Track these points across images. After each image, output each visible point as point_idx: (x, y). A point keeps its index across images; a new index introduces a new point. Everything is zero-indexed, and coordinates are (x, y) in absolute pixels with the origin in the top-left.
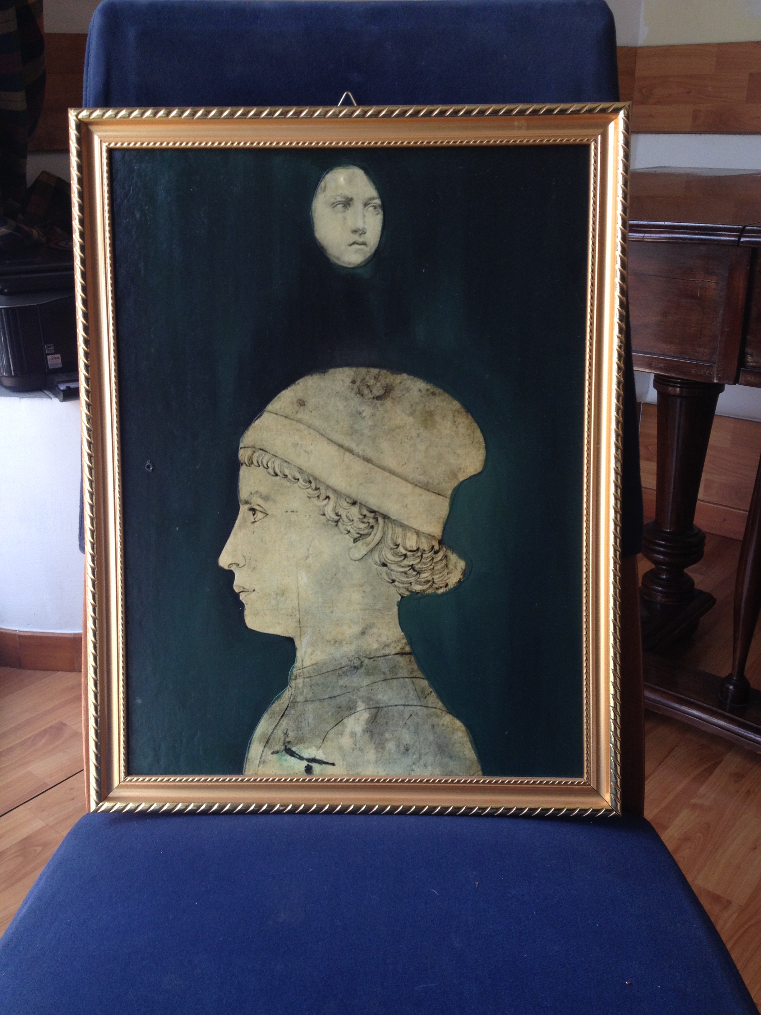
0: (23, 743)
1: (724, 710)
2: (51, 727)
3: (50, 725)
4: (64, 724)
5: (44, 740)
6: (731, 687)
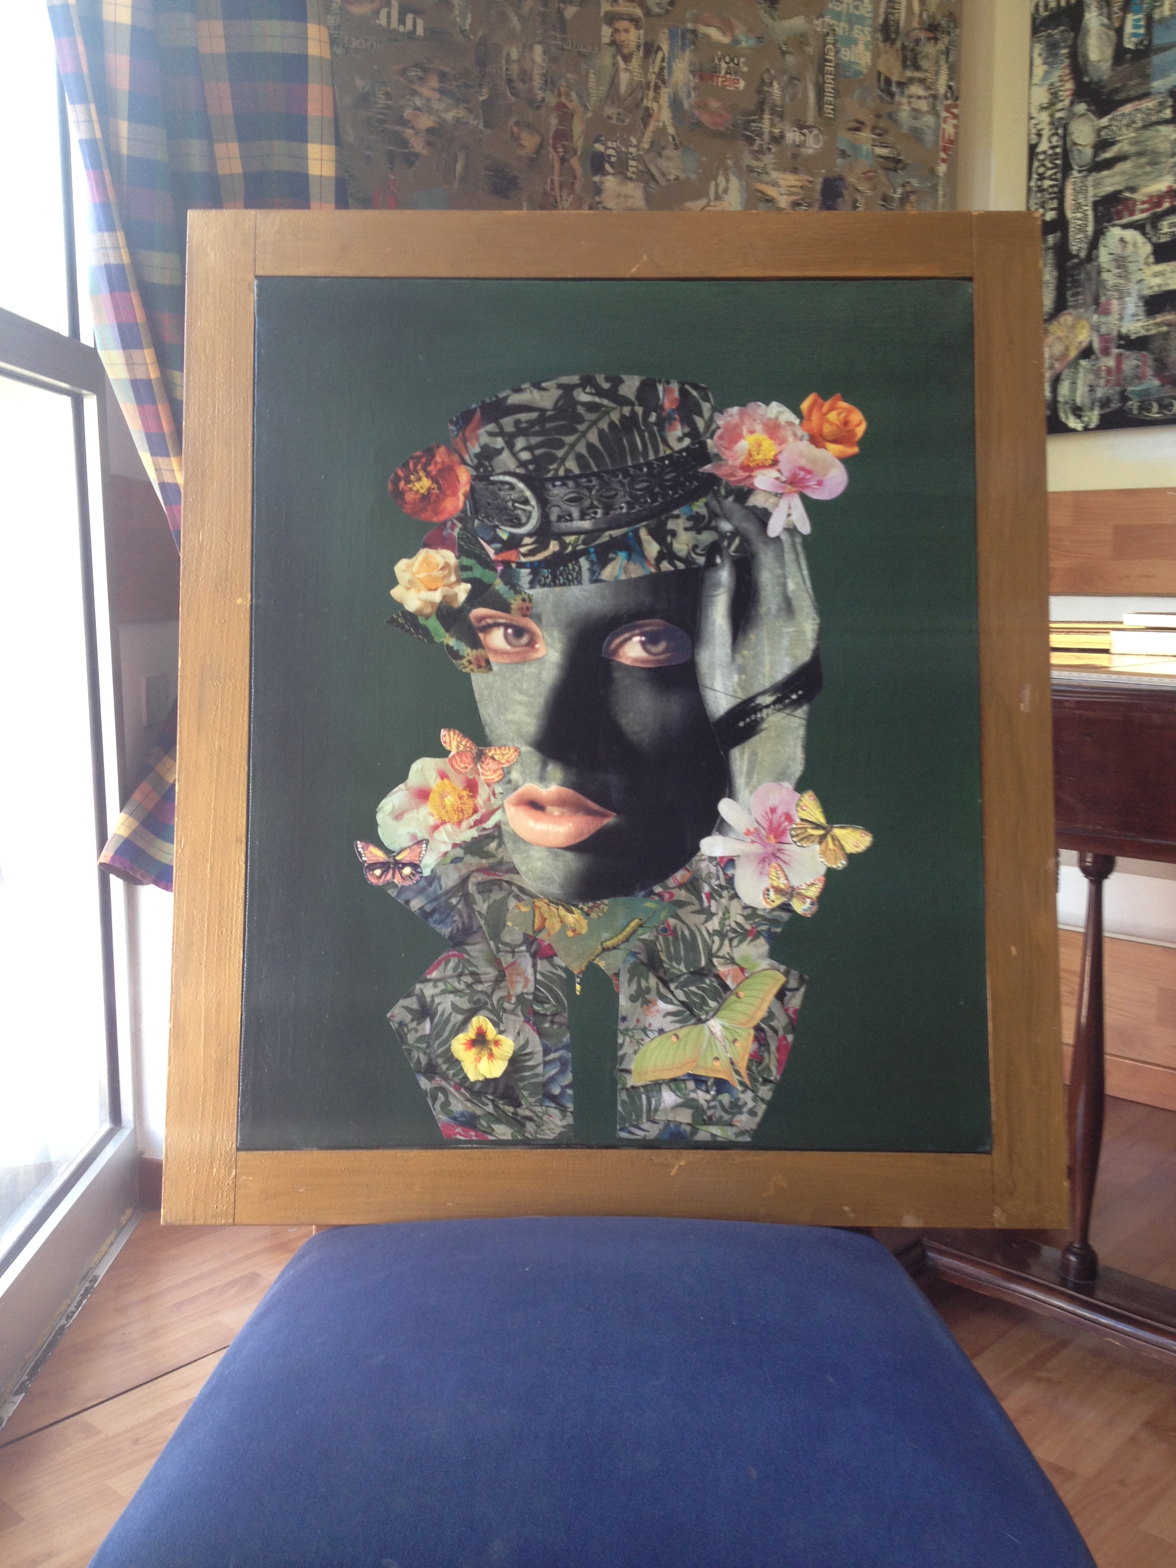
0: (211, 1291)
1: (1068, 1289)
2: (241, 1277)
3: (240, 1275)
4: (258, 1275)
5: (233, 1291)
6: (1072, 1258)
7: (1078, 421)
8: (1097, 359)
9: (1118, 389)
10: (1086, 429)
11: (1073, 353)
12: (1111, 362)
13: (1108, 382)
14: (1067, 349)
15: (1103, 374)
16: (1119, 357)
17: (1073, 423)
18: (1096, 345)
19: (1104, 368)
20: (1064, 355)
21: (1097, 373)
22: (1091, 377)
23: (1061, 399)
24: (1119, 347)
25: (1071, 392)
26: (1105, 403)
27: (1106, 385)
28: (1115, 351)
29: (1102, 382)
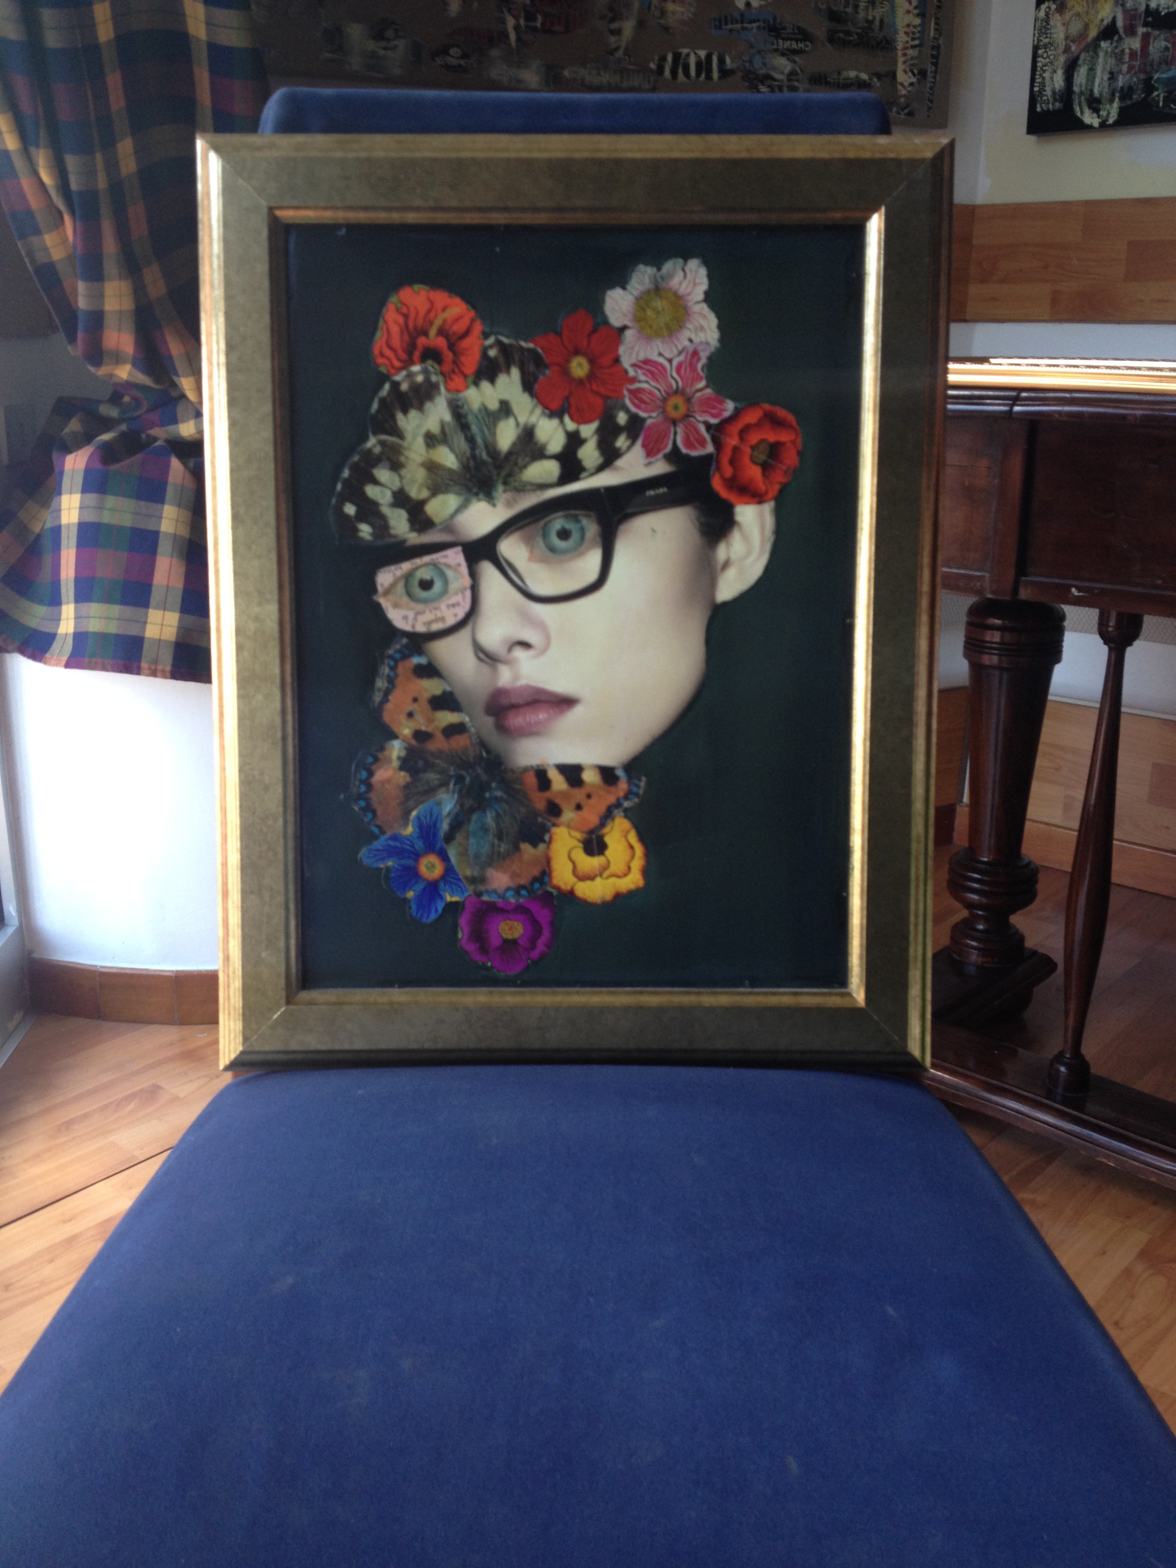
0: (106, 1107)
1: (1055, 1101)
2: (141, 1090)
3: (139, 1088)
4: (160, 1088)
5: (132, 1106)
6: (1063, 1069)
7: (1095, 115)
8: (1120, 39)
9: (1142, 76)
10: (1103, 125)
11: (1093, 33)
12: (1135, 44)
13: (1131, 68)
14: (1086, 27)
15: (1127, 58)
16: (1146, 38)
17: (1089, 118)
18: (1120, 24)
19: (1127, 51)
20: (1083, 35)
21: (1119, 57)
22: (1112, 61)
23: (1076, 89)
24: (1145, 24)
25: (1088, 80)
26: (1126, 93)
27: (1128, 72)
28: (1141, 30)
29: (1125, 68)
